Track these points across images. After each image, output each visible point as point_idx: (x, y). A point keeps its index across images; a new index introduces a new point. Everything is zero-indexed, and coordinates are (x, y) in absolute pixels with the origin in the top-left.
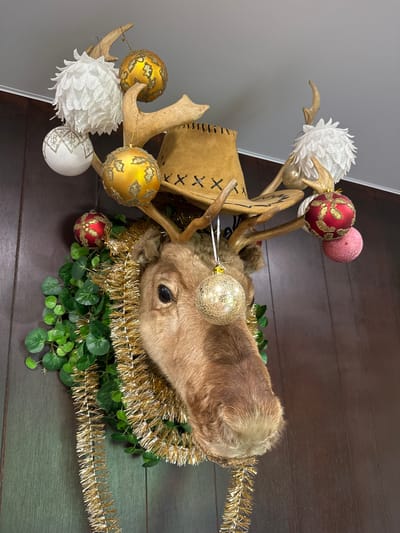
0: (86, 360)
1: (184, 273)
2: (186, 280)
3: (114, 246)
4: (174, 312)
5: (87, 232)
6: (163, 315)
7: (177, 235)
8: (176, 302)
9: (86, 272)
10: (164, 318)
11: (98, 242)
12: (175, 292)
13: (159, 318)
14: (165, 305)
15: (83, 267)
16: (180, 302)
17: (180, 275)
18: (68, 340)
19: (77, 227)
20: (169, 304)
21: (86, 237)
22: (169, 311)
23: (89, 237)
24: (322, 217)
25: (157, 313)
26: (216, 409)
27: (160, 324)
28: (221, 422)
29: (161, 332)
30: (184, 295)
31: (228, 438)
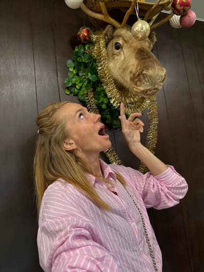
0: (88, 86)
1: (124, 36)
2: (126, 39)
3: (94, 37)
4: (122, 53)
5: (83, 34)
6: (117, 56)
7: (119, 26)
8: (122, 48)
9: (84, 53)
11: (87, 38)
12: (122, 44)
13: (116, 57)
14: (118, 51)
15: (83, 50)
16: (124, 48)
17: (123, 37)
18: (80, 82)
19: (79, 33)
21: (83, 36)
22: (120, 53)
23: (84, 36)
24: (178, 3)
25: (115, 56)
26: (142, 72)
27: (117, 60)
28: (144, 74)
29: (117, 63)
30: (125, 45)
31: (147, 80)
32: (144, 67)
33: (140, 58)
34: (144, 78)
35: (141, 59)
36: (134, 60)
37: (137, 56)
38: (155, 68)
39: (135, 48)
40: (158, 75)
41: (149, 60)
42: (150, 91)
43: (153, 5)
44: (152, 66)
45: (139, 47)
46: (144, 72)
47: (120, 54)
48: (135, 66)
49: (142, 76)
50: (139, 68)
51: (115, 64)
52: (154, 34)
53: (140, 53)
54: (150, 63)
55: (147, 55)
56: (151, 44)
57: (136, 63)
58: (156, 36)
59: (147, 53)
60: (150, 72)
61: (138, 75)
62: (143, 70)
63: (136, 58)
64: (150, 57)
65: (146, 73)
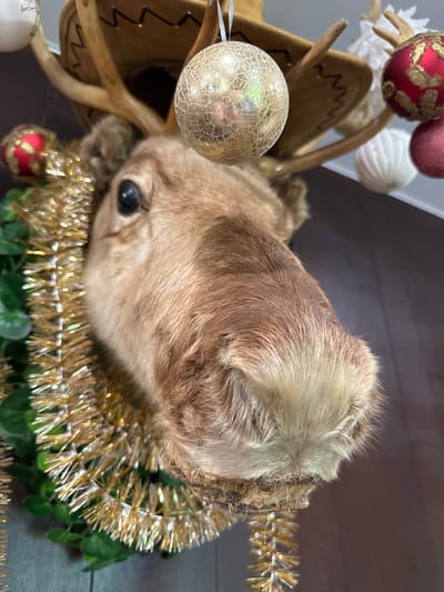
4: (144, 232)
5: (18, 147)
6: (124, 241)
7: (159, 127)
8: (148, 210)
10: (125, 247)
12: (147, 190)
13: (116, 249)
14: (127, 220)
16: (154, 210)
17: (158, 163)
20: (135, 216)
21: (16, 155)
22: (134, 231)
23: (20, 154)
24: (416, 59)
25: (114, 240)
26: (214, 351)
27: (118, 259)
28: (226, 371)
29: (118, 273)
30: (163, 196)
31: (244, 414)
32: (233, 322)
33: (222, 264)
34: (227, 398)
35: (225, 272)
36: (189, 269)
37: (207, 252)
38: (303, 341)
39: (204, 215)
40: (324, 391)
41: (268, 279)
42: (267, 489)
43: (306, 50)
44: (283, 324)
45: (227, 210)
46: (231, 356)
47: (134, 233)
48: (187, 304)
49: (212, 378)
50: (203, 318)
51: (107, 279)
52: (299, 188)
53: (225, 240)
54: (275, 302)
55: (263, 251)
56: (285, 216)
57: (193, 289)
58: (309, 198)
59: (262, 244)
60: (272, 366)
61: (191, 362)
62: (223, 342)
63: (202, 263)
64: (275, 266)
65: (238, 362)
